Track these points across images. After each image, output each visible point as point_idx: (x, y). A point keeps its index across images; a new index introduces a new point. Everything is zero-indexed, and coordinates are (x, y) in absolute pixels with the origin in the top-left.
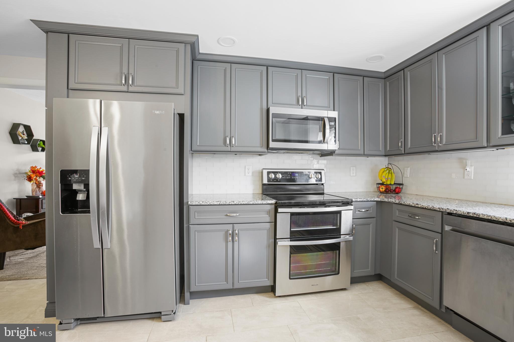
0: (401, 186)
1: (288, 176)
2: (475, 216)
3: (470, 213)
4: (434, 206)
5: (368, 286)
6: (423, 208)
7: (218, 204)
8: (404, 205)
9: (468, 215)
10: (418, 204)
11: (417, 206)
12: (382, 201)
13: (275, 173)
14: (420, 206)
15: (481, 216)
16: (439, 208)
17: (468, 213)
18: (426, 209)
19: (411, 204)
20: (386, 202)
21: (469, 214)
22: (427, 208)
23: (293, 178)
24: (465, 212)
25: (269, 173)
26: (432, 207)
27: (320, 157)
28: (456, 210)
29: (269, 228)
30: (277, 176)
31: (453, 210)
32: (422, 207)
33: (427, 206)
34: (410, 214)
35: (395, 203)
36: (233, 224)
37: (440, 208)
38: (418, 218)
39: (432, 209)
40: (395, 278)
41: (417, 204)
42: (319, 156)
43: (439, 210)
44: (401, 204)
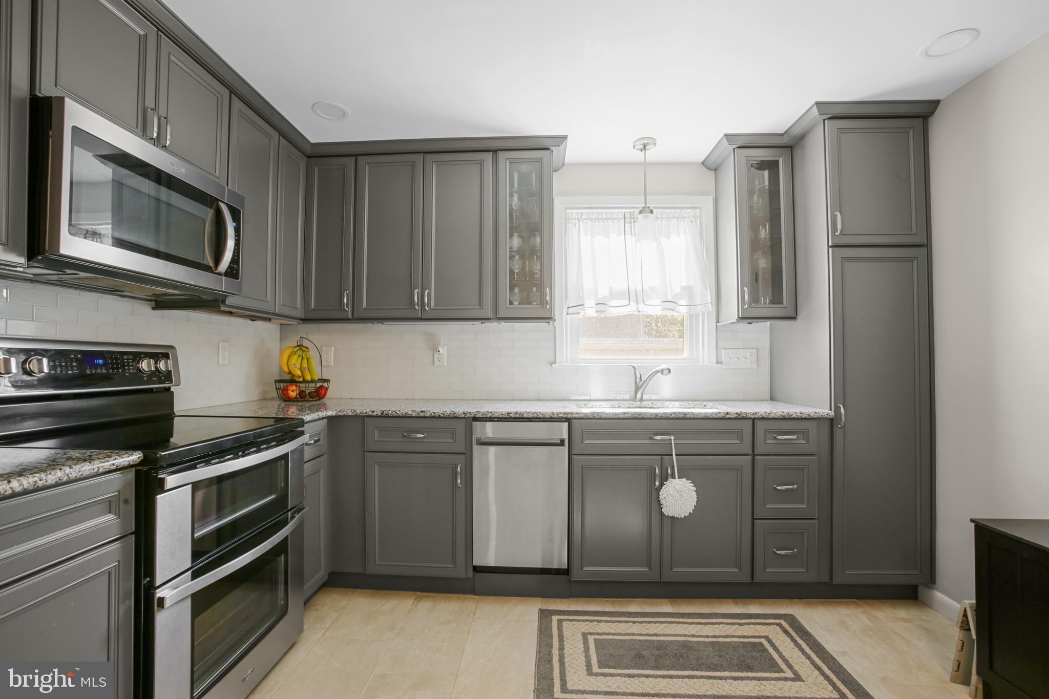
2: (518, 416)
3: (511, 413)
4: (455, 411)
6: (434, 417)
8: (393, 417)
9: (508, 417)
10: (424, 412)
11: (422, 414)
12: (340, 415)
14: (428, 414)
15: (525, 416)
16: (464, 413)
17: (508, 413)
18: (439, 417)
19: (410, 413)
20: (348, 416)
21: (510, 415)
22: (442, 415)
23: (88, 372)
24: (503, 413)
26: (452, 413)
27: (153, 309)
28: (492, 412)
29: (119, 561)
31: (486, 413)
32: (433, 415)
33: (442, 412)
34: (406, 432)
35: (371, 416)
37: (466, 412)
38: (422, 436)
39: (451, 416)
41: (422, 412)
42: (150, 308)
43: (463, 416)
44: (387, 416)
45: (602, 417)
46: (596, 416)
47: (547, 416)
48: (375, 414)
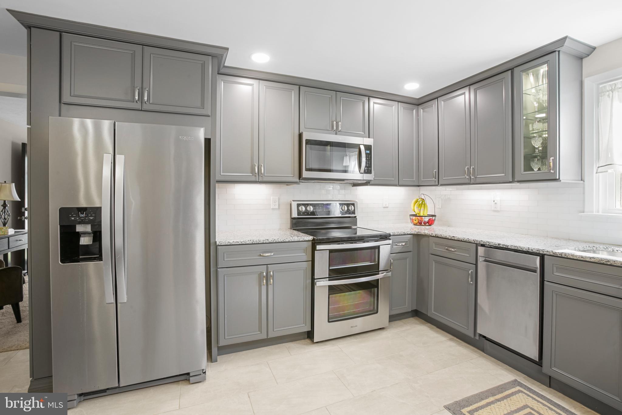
0: (434, 218)
1: (320, 209)
2: (505, 247)
3: (500, 244)
4: (470, 239)
5: (405, 323)
6: (459, 241)
7: (250, 243)
8: (440, 238)
9: (499, 246)
10: (454, 237)
11: (453, 238)
12: (419, 234)
13: (306, 205)
14: (456, 239)
15: (509, 247)
16: (474, 241)
17: (499, 244)
18: (461, 241)
19: (448, 237)
20: (422, 235)
21: (500, 245)
22: (462, 240)
23: (325, 210)
24: (496, 244)
25: (299, 205)
26: (468, 239)
28: (489, 242)
29: (306, 268)
30: (308, 208)
31: (486, 242)
32: (458, 239)
33: (463, 238)
34: (447, 246)
35: (432, 236)
36: (267, 265)
37: (475, 240)
38: (454, 250)
39: (467, 241)
40: (432, 313)
41: (453, 237)
42: (352, 186)
44: (438, 237)
45: (569, 257)
46: (563, 256)
47: (525, 250)
48: (433, 235)
